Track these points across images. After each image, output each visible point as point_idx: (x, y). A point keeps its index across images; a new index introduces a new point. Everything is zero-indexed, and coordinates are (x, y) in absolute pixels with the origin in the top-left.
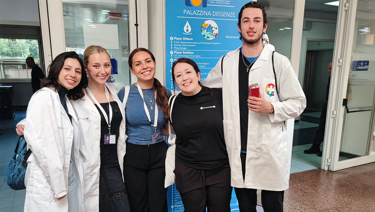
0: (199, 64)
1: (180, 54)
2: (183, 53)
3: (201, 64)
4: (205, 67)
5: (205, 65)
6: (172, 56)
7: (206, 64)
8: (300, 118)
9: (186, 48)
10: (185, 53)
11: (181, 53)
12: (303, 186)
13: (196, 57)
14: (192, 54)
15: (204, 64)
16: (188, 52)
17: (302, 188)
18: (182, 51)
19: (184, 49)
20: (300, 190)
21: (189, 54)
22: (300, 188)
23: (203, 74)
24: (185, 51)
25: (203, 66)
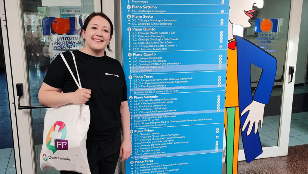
0: (164, 21)
1: (140, 9)
2: (143, 7)
3: (166, 21)
4: (171, 25)
5: (172, 23)
6: (129, 11)
7: (173, 21)
8: (305, 82)
9: (147, 2)
10: (146, 7)
11: (141, 7)
12: (304, 163)
13: (161, 13)
14: (155, 9)
15: (170, 21)
16: (150, 7)
17: (303, 167)
18: (142, 6)
19: (144, 3)
20: (300, 170)
21: (151, 9)
22: (300, 166)
23: (169, 33)
24: (146, 6)
25: (169, 24)
